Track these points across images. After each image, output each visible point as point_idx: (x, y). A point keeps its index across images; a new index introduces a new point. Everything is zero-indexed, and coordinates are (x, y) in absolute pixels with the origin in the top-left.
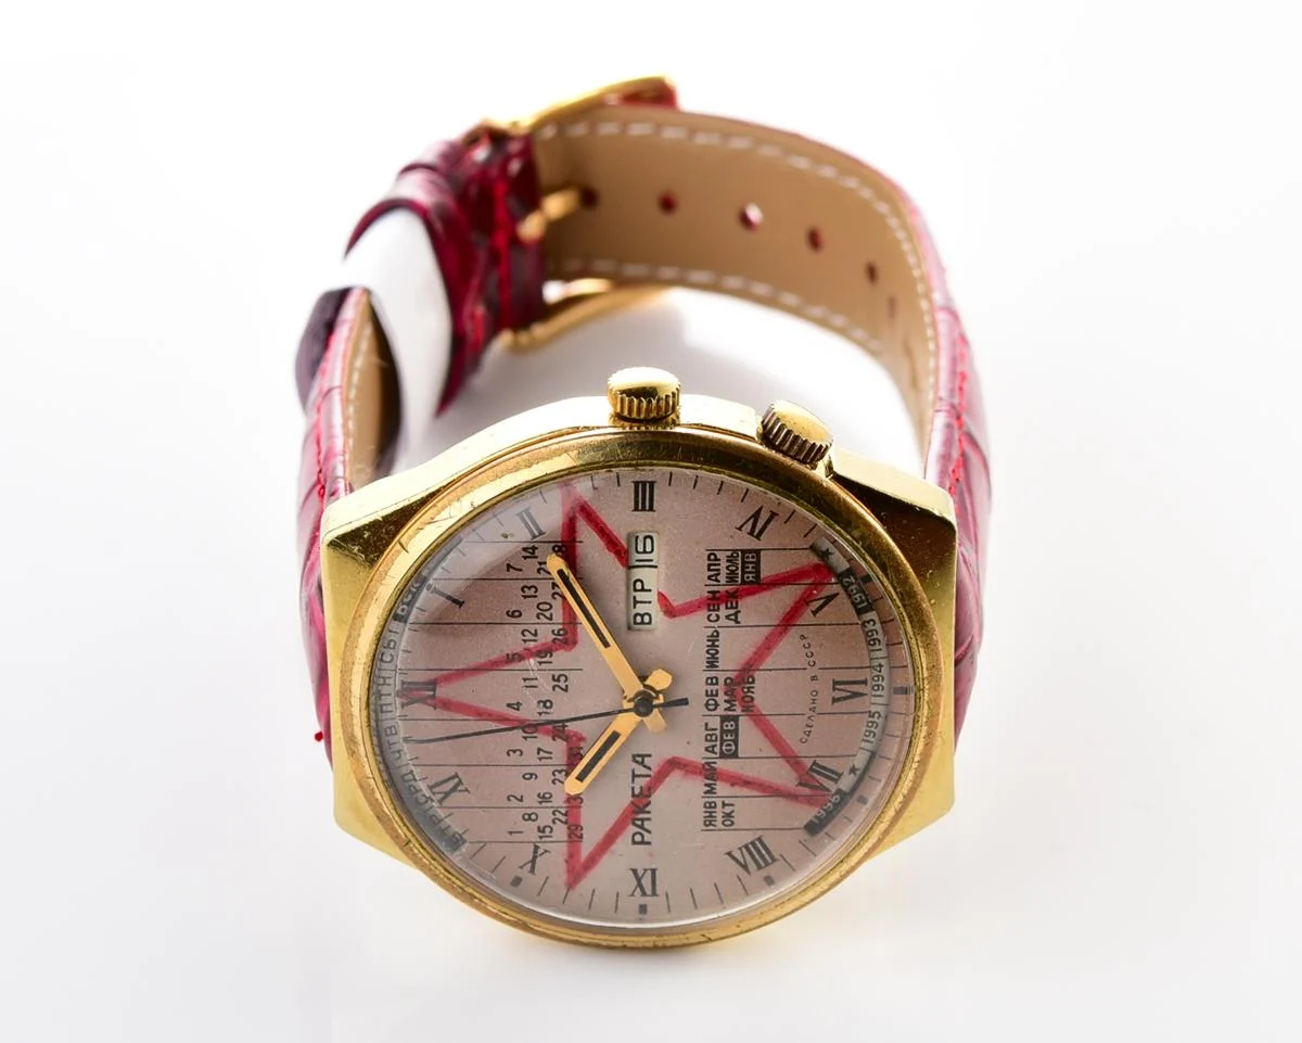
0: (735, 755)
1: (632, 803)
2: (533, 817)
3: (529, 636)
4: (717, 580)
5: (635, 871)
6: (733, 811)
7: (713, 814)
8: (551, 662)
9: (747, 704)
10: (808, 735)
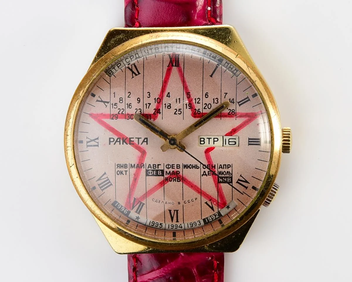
0: (147, 175)
1: (127, 138)
2: (121, 101)
3: (197, 101)
4: (220, 168)
5: (98, 139)
6: (123, 174)
7: (122, 167)
8: (186, 108)
9: (169, 179)
10: (155, 201)
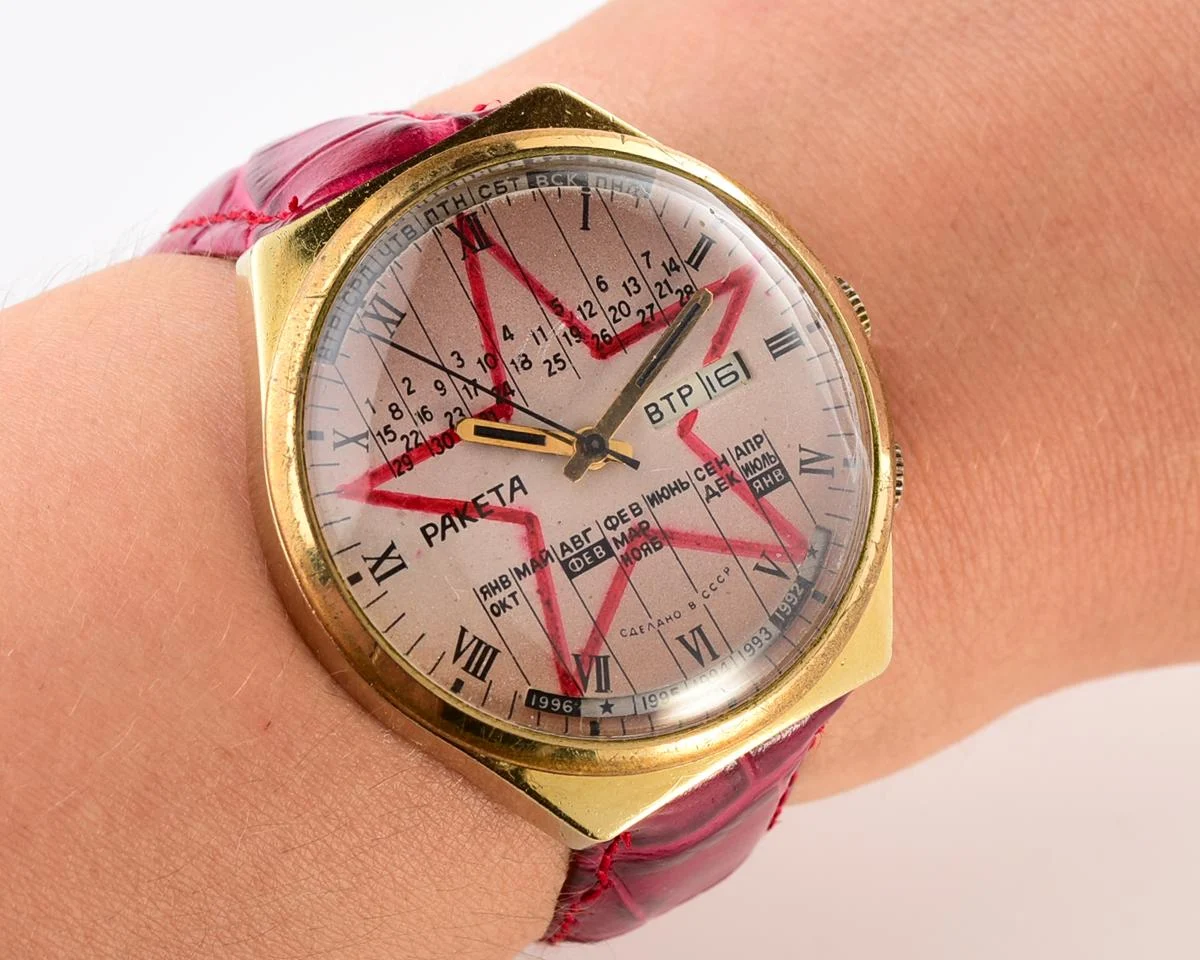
0: (571, 575)
1: (466, 503)
2: (397, 414)
3: (586, 310)
4: (738, 456)
5: (392, 547)
6: (510, 607)
7: (497, 590)
8: (571, 344)
9: (630, 556)
10: (632, 634)
